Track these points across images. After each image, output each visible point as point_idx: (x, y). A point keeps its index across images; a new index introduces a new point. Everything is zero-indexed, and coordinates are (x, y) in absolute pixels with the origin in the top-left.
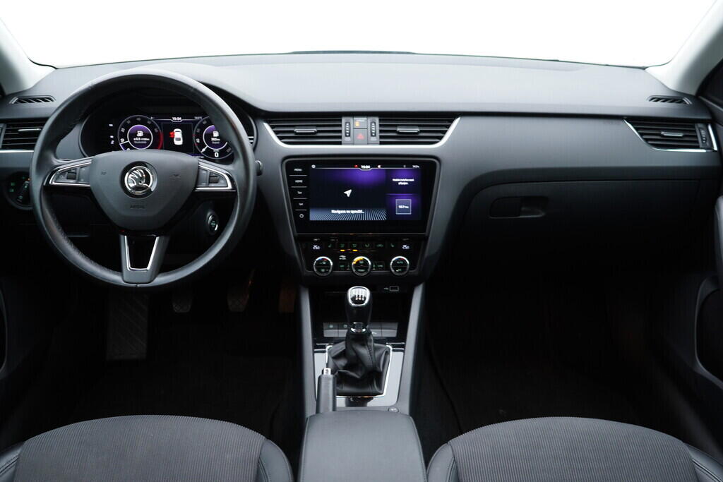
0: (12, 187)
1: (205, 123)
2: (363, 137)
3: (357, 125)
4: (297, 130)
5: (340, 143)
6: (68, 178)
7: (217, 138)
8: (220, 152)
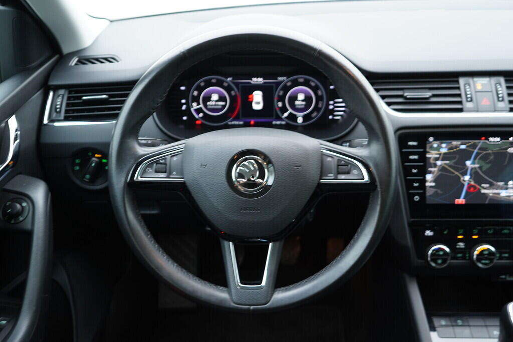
0: (77, 164)
1: (289, 84)
2: (488, 103)
3: (479, 87)
4: (408, 94)
5: (460, 110)
6: (156, 171)
7: (303, 101)
8: (306, 118)
